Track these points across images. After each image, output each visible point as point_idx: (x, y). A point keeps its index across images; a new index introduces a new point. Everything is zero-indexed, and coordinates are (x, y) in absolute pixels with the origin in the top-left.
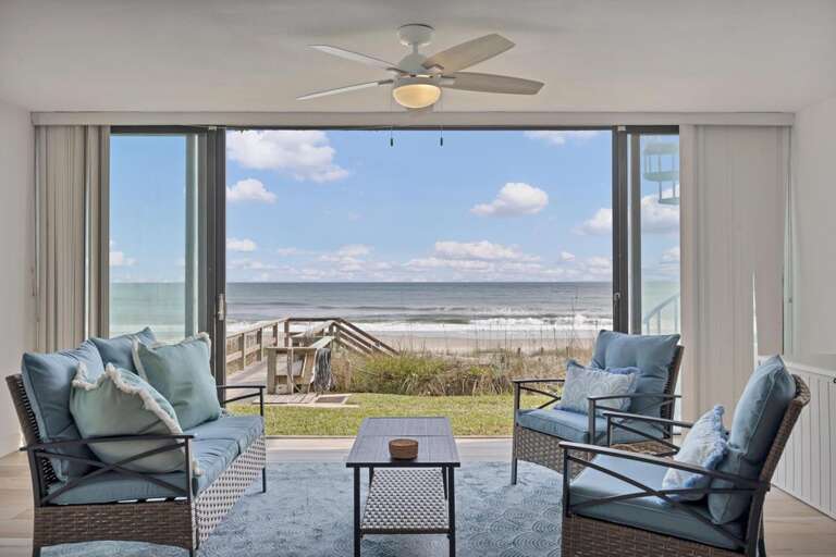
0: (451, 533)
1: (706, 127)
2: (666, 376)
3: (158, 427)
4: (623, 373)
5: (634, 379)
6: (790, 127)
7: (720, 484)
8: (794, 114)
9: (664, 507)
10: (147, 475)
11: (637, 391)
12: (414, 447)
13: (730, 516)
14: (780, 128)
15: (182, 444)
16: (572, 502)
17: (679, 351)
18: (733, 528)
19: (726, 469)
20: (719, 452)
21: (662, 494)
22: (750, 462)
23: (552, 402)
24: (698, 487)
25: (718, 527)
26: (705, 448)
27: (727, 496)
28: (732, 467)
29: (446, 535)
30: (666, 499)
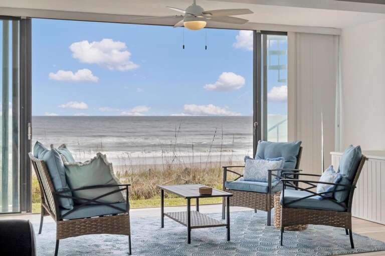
0: (228, 226)
1: (300, 33)
2: (296, 161)
3: (112, 182)
4: (276, 160)
5: (282, 163)
6: (339, 36)
7: (340, 188)
8: (341, 30)
9: (320, 199)
10: (108, 204)
11: (284, 168)
12: (211, 190)
13: (343, 200)
14: (334, 36)
15: (124, 189)
16: (285, 203)
17: (301, 149)
18: (343, 204)
19: (341, 183)
20: (339, 177)
21: (320, 195)
22: (350, 180)
23: (239, 178)
24: (331, 190)
25: (339, 204)
26: (334, 177)
27: (342, 192)
28: (344, 182)
29: (225, 227)
30: (322, 196)
